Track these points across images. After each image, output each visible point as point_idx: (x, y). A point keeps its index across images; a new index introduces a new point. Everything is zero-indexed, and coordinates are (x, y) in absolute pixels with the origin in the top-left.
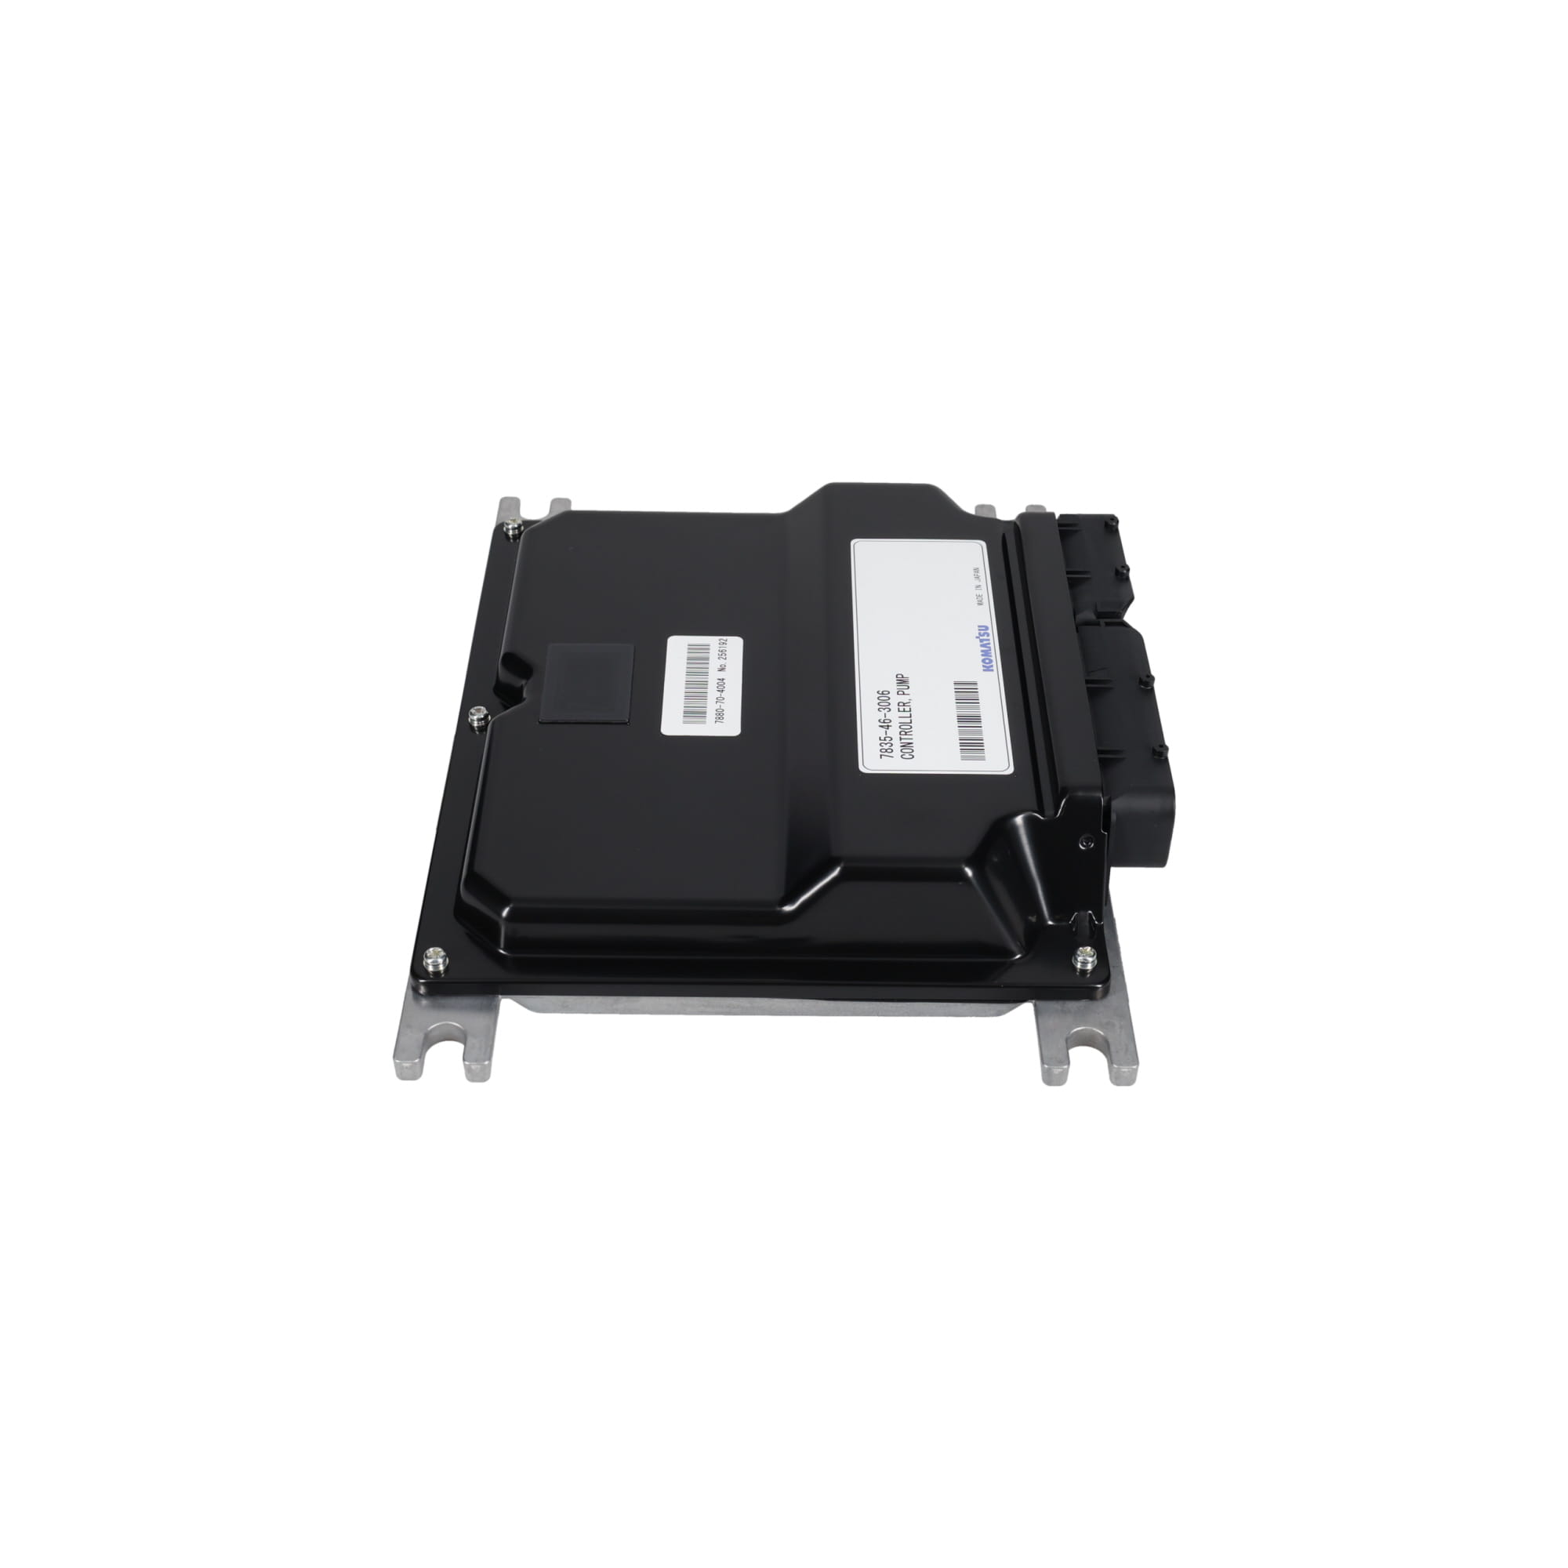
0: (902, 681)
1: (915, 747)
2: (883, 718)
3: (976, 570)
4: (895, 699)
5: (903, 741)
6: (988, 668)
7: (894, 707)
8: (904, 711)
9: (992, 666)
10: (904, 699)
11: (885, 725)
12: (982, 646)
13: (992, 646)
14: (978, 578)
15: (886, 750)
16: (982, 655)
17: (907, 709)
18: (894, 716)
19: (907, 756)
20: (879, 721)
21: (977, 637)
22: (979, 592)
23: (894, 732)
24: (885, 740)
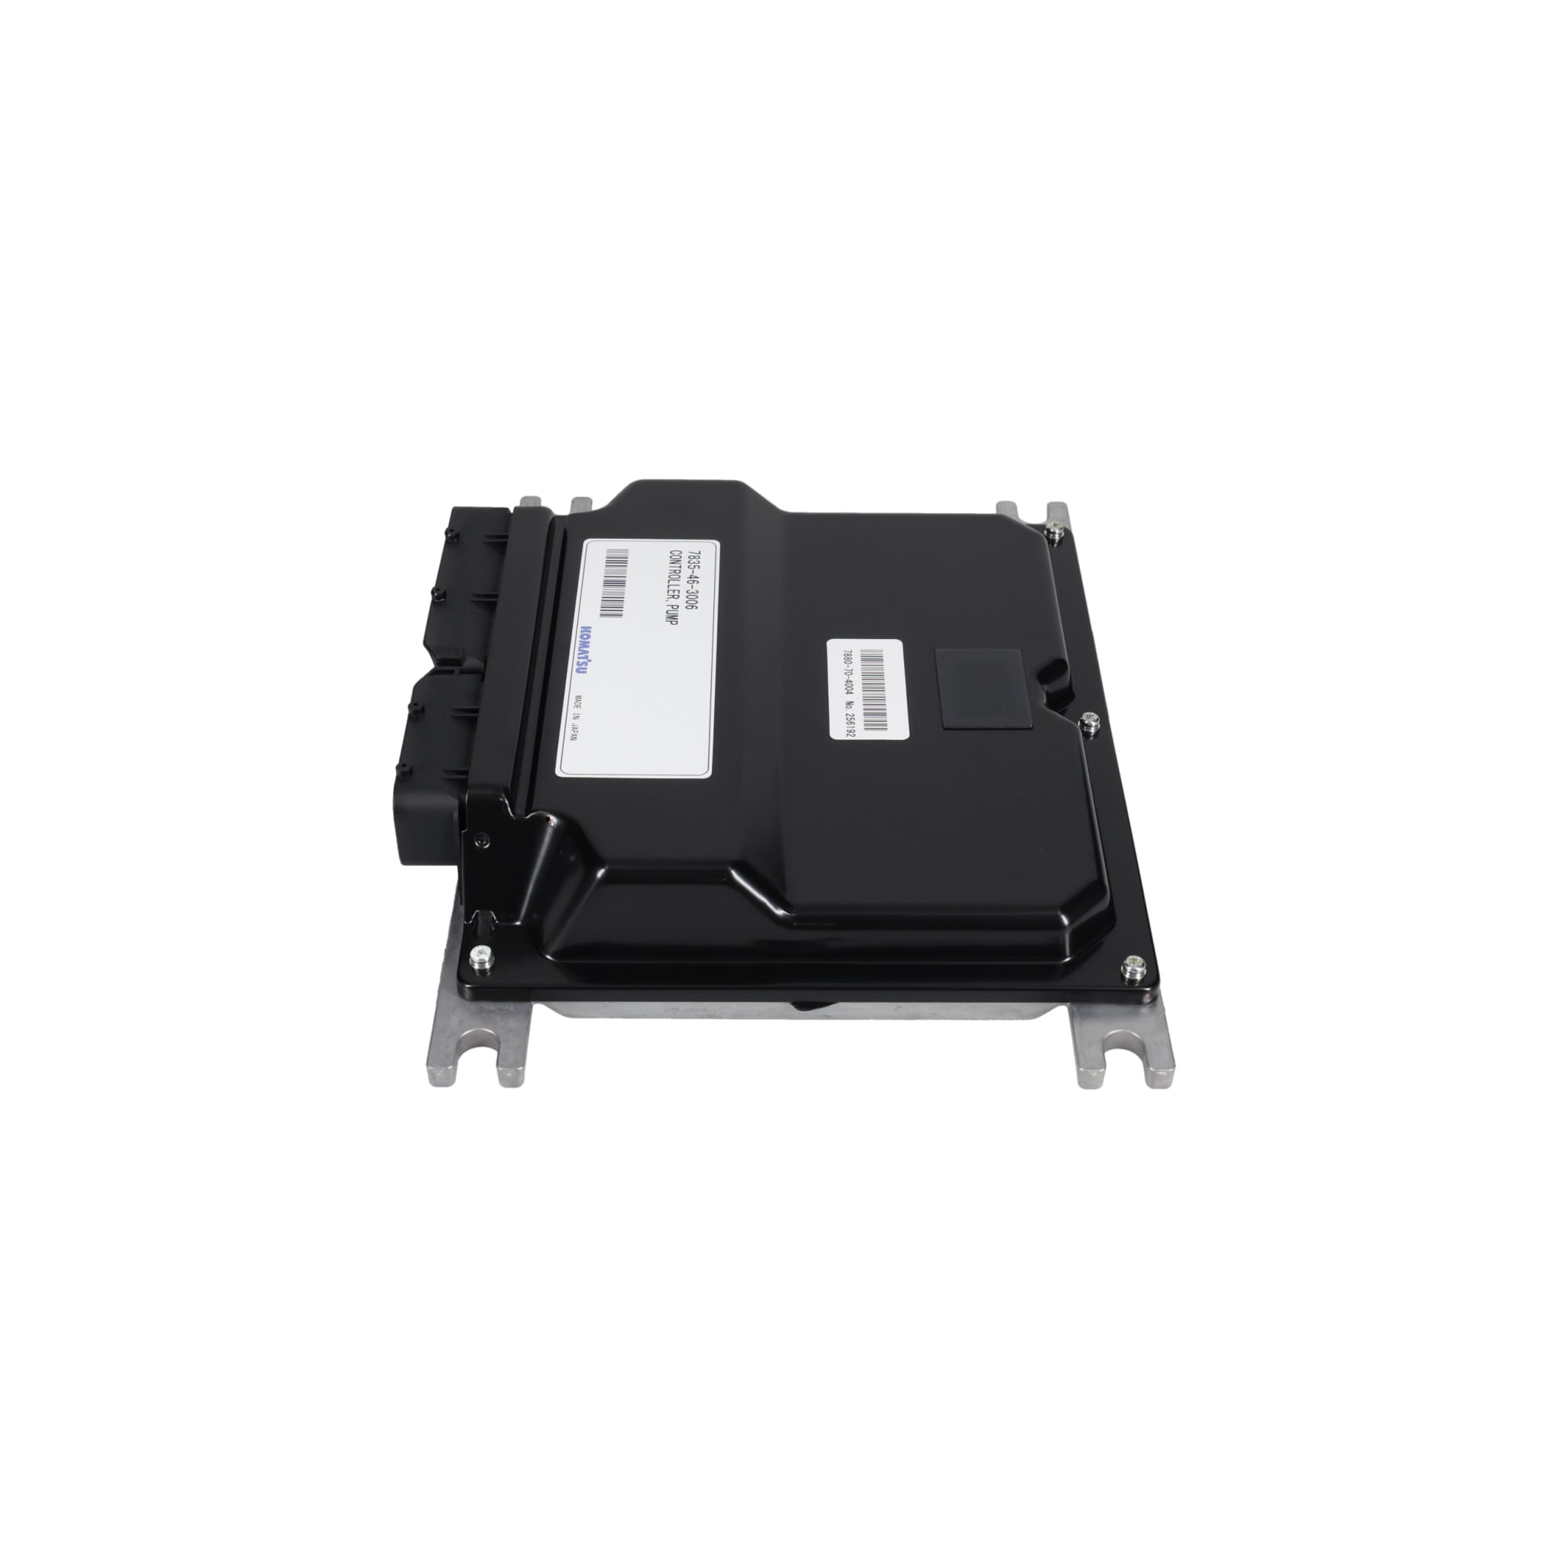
0: (672, 618)
1: (668, 560)
2: (695, 585)
3: (574, 738)
4: (681, 602)
5: (679, 565)
6: (587, 629)
7: (683, 595)
8: (674, 591)
9: (582, 632)
10: (673, 602)
11: (693, 579)
12: (587, 652)
13: (577, 652)
14: (574, 728)
15: (694, 557)
16: (589, 642)
17: (671, 593)
18: (684, 586)
19: (676, 553)
20: (698, 582)
21: (590, 661)
22: (577, 711)
23: (686, 573)
24: (695, 566)
